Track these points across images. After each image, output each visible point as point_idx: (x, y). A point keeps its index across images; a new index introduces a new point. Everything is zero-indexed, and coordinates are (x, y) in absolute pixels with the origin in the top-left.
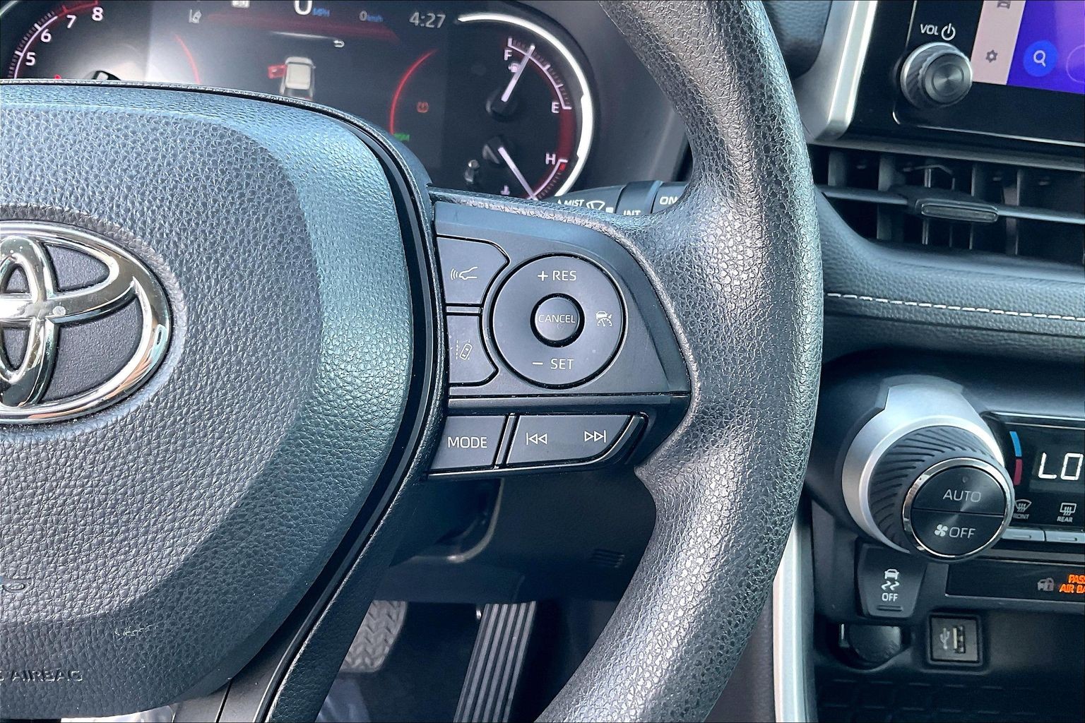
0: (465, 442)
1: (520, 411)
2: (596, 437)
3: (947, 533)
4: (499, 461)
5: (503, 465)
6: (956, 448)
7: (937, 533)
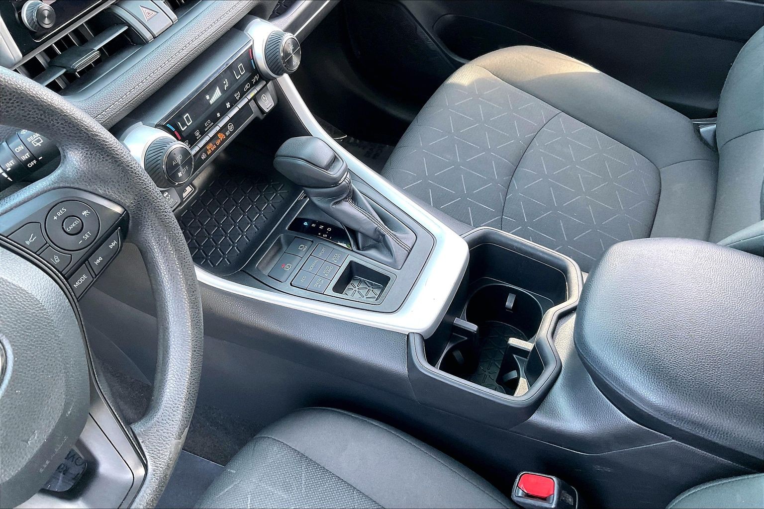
0: (80, 282)
1: (87, 259)
2: (113, 244)
3: (182, 173)
4: (94, 276)
5: (96, 276)
6: (164, 148)
7: (180, 176)
